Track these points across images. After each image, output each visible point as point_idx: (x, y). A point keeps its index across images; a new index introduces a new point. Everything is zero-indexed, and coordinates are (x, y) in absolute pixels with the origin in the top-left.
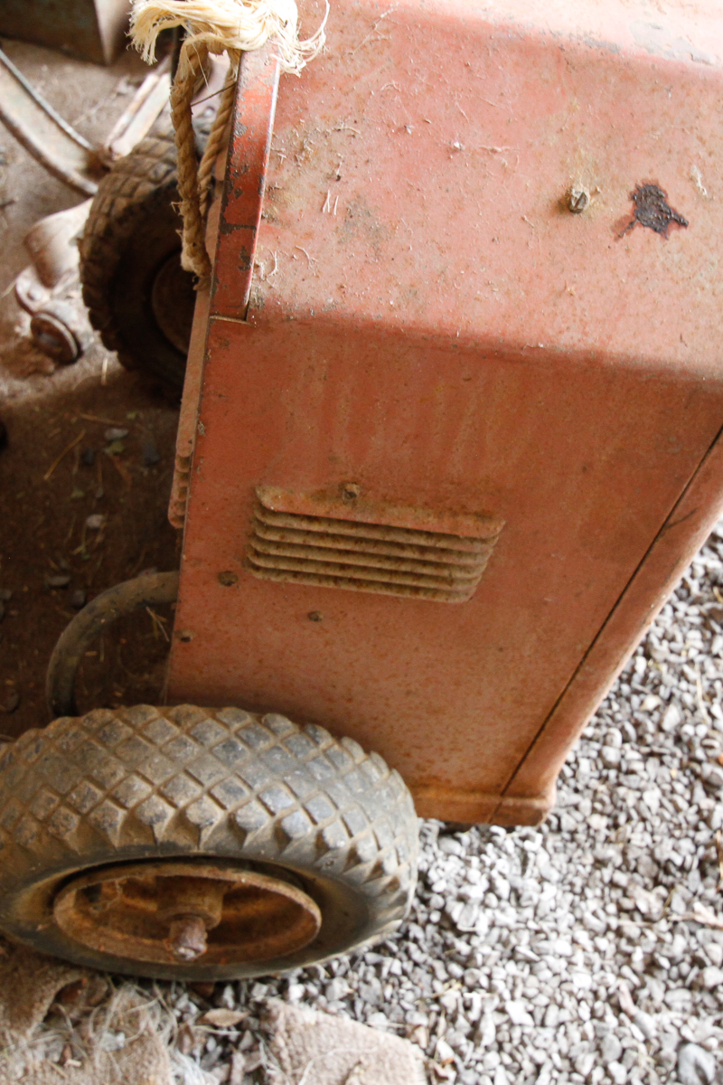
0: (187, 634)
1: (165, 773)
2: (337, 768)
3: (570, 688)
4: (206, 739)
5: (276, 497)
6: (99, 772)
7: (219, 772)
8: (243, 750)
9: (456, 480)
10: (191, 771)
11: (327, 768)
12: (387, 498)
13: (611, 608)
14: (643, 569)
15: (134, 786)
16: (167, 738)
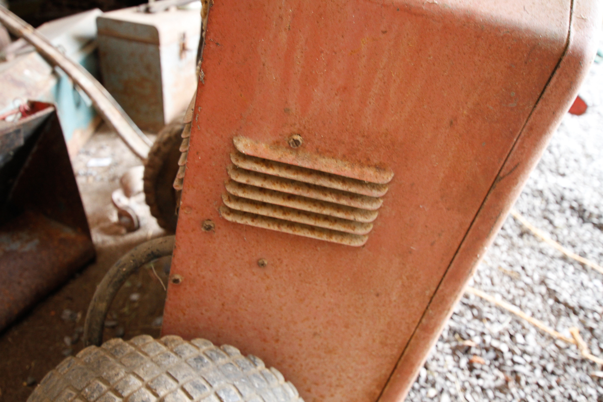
0: (178, 277)
1: (153, 373)
2: (268, 382)
3: (418, 331)
4: (183, 354)
5: (247, 145)
6: (107, 374)
7: (190, 374)
8: (207, 362)
9: (366, 134)
10: (171, 373)
11: (262, 381)
12: (319, 150)
13: (452, 257)
14: (477, 219)
15: (130, 381)
16: (158, 352)
